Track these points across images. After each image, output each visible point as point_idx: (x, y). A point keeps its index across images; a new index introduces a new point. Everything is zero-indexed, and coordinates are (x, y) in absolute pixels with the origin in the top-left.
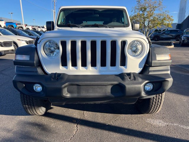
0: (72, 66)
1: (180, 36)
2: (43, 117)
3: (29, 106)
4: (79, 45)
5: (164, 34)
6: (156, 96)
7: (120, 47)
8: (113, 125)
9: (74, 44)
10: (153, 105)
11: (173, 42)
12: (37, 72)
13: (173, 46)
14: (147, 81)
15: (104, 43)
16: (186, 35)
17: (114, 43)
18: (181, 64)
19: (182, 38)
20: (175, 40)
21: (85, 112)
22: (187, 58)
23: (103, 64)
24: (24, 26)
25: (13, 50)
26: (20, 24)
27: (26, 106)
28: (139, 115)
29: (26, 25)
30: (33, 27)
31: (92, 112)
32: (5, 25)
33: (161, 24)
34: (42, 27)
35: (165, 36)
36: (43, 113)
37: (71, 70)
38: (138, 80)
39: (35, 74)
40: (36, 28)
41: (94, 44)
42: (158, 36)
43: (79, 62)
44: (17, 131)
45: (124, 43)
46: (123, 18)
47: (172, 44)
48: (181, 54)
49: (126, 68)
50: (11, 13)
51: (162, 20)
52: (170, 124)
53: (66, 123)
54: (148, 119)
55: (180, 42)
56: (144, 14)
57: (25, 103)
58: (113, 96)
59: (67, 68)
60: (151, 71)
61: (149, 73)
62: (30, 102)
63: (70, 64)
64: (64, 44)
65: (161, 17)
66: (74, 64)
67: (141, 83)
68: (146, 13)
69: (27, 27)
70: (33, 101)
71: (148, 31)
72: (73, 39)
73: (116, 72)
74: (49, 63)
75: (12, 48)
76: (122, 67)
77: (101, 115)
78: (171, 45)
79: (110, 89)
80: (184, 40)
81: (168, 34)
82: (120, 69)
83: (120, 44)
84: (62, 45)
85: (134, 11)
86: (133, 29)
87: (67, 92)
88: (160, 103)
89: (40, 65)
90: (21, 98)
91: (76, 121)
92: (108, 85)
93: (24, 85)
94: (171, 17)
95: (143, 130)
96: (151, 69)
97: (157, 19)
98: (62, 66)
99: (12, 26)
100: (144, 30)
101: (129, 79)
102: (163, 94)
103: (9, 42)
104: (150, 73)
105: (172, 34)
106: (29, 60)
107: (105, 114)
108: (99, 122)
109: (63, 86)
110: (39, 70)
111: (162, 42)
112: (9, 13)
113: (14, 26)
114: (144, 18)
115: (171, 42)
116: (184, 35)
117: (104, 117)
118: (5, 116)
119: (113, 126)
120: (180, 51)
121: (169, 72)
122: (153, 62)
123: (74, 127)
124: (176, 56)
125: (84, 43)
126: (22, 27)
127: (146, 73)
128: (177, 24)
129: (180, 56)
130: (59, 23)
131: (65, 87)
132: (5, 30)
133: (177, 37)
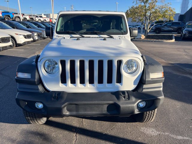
0: (71, 83)
1: (181, 28)
2: (44, 126)
3: (31, 118)
4: (78, 64)
5: (166, 27)
6: (149, 112)
7: (116, 66)
8: (109, 134)
9: (73, 63)
10: (147, 117)
11: (175, 35)
12: (38, 89)
13: (173, 40)
14: (140, 101)
15: (101, 63)
16: (187, 29)
17: (110, 63)
18: (179, 63)
19: (184, 31)
20: (177, 33)
21: (84, 119)
22: (186, 55)
23: (101, 81)
24: (21, 16)
25: (11, 46)
26: (17, 14)
27: (29, 118)
28: (134, 123)
29: (23, 15)
30: (31, 17)
31: (90, 120)
32: (1, 15)
33: (162, 17)
34: (40, 16)
35: (166, 29)
36: (44, 122)
37: (69, 87)
38: (132, 100)
39: (37, 91)
40: (34, 18)
41: (91, 63)
42: (159, 29)
43: (78, 80)
44: (20, 141)
45: (120, 62)
46: (121, 25)
47: (174, 37)
48: (181, 50)
49: (122, 85)
50: (7, 1)
51: (164, 13)
52: (162, 133)
53: (66, 132)
54: (142, 128)
55: (181, 35)
56: (146, 6)
57: (28, 115)
58: (109, 114)
59: (66, 86)
60: (145, 88)
61: (142, 90)
62: (32, 115)
63: (69, 81)
64: (63, 63)
65: (163, 10)
66: (73, 82)
67: (134, 103)
68: (147, 5)
69: (24, 16)
70: (35, 116)
71: (149, 23)
72: (72, 59)
73: (112, 90)
74: (49, 81)
75: (10, 43)
76: (118, 84)
77: (98, 123)
78: (172, 39)
79: (106, 108)
80: (185, 34)
81: (170, 27)
82: (116, 86)
83: (116, 63)
84: (61, 64)
85: (135, 3)
86: (132, 36)
87: (66, 111)
88: (153, 113)
89: (40, 82)
90: (24, 113)
91: (75, 130)
92: (104, 104)
93: (27, 103)
94: (173, 9)
95: (136, 140)
96: (145, 86)
97: (159, 11)
98: (62, 83)
99: (9, 16)
100: (145, 23)
101: (123, 98)
102: (155, 110)
103: (7, 37)
104: (144, 91)
105: (174, 26)
106: (30, 78)
107: (102, 122)
108: (97, 131)
109: (63, 106)
110: (40, 88)
111: (163, 36)
112: (5, 1)
113: (11, 16)
114: (145, 10)
115: (172, 35)
116: (186, 29)
117: (101, 126)
118: (8, 124)
119: (109, 136)
120: (180, 46)
121: (161, 89)
122: (147, 80)
123: (74, 136)
124: (176, 53)
125: (82, 63)
126: (19, 17)
127: (140, 91)
128: (179, 15)
129: (180, 52)
130: (58, 30)
131: (64, 107)
132: (2, 24)
133: (179, 30)
